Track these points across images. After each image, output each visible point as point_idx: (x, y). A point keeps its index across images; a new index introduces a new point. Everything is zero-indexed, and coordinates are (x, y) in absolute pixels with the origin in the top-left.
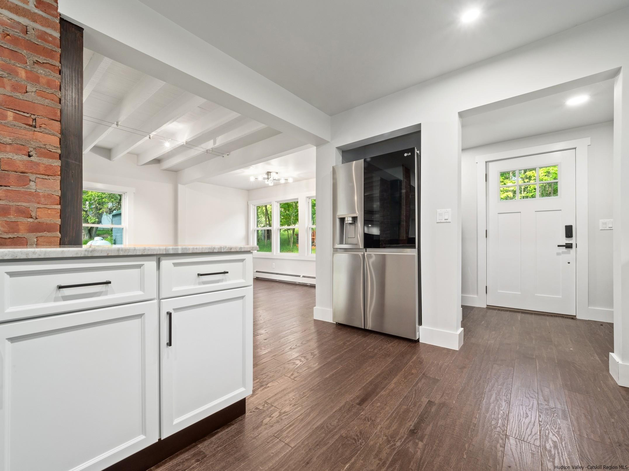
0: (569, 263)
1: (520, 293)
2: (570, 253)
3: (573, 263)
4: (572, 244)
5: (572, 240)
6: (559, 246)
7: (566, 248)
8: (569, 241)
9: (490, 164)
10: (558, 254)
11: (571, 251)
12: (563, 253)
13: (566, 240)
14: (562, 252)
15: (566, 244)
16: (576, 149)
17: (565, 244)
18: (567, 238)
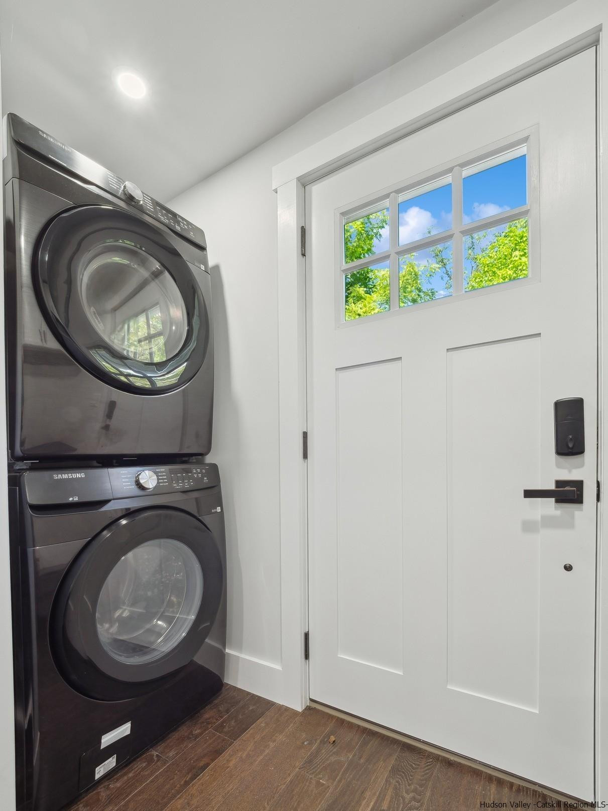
0: (568, 568)
1: (401, 673)
2: (571, 525)
3: (585, 569)
4: (579, 485)
5: (582, 465)
6: (529, 494)
7: (557, 501)
8: (570, 471)
9: (316, 190)
10: (529, 527)
11: (577, 514)
12: (548, 522)
13: (559, 466)
14: (543, 517)
15: (559, 483)
16: (600, 47)
17: (552, 486)
18: (563, 459)
